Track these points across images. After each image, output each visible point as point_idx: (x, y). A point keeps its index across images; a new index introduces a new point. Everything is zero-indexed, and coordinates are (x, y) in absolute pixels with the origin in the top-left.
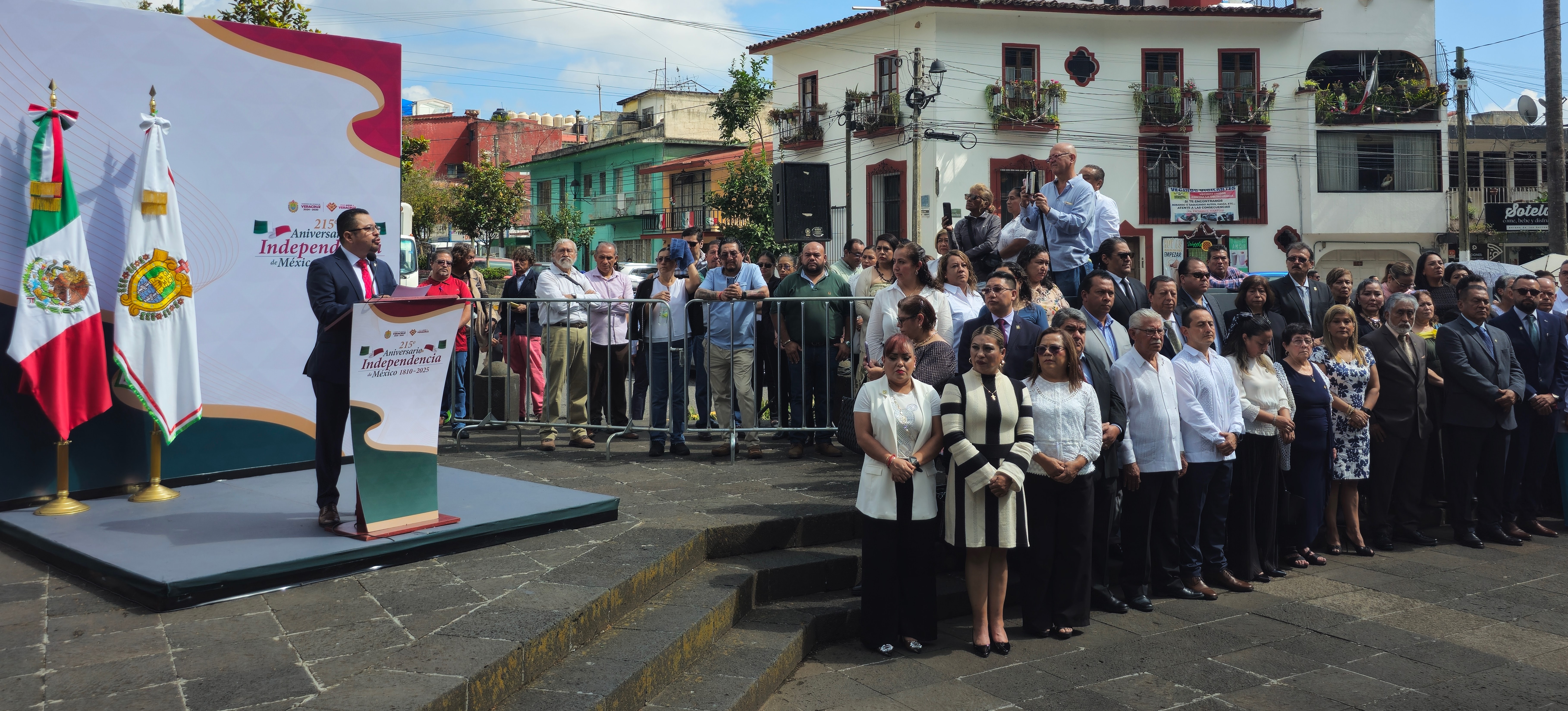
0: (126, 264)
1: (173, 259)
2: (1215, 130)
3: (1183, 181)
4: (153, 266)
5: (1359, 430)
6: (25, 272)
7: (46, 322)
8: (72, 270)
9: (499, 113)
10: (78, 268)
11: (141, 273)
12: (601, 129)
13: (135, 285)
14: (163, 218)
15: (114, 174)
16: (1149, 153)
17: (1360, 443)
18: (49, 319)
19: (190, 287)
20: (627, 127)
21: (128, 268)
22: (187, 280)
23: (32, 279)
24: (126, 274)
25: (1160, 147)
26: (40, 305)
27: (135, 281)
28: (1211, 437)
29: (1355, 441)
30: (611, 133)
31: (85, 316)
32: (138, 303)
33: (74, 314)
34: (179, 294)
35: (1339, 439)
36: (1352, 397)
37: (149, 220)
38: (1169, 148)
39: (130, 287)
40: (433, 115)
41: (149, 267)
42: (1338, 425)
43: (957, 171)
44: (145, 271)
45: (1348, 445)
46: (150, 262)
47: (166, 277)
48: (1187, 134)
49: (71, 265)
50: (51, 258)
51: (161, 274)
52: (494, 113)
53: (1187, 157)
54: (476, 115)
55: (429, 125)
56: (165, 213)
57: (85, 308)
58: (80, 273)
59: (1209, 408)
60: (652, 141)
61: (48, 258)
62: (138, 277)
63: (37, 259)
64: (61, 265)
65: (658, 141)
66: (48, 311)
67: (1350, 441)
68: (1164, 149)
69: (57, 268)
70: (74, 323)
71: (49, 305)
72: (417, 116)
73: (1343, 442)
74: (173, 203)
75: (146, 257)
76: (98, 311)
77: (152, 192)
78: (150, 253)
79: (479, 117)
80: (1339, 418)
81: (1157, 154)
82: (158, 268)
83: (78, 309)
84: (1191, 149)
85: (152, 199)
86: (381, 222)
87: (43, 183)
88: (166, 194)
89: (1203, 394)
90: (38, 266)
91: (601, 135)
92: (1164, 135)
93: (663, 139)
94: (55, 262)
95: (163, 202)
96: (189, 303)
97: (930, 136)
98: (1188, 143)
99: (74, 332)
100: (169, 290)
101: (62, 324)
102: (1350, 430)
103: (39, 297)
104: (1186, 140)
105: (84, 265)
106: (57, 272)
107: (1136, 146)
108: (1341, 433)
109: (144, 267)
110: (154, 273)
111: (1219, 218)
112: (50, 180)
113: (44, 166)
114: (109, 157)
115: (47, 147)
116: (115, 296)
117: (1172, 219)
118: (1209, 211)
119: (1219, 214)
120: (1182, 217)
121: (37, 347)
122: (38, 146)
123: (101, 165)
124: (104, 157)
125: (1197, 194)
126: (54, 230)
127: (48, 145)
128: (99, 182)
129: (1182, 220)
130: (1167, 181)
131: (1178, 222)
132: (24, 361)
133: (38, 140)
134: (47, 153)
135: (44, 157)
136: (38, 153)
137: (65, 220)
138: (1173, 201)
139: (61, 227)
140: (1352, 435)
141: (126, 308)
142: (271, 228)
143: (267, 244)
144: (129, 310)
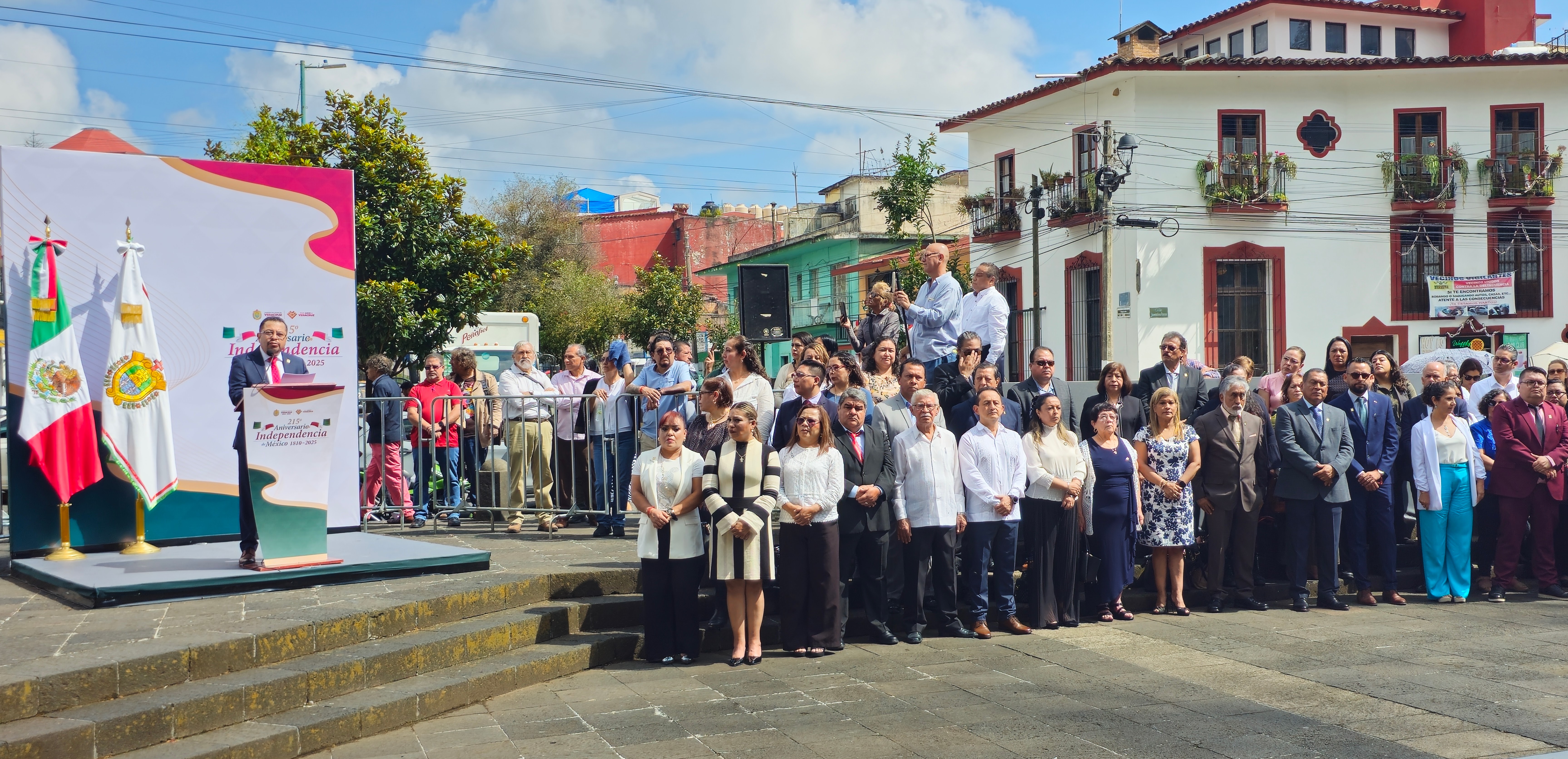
0: (110, 363)
1: (148, 359)
2: (1487, 205)
3: (1446, 268)
4: (132, 364)
5: (1175, 502)
6: (29, 370)
7: (48, 409)
8: (66, 368)
9: (709, 207)
10: (71, 367)
11: (123, 371)
12: (798, 223)
13: (117, 380)
14: (140, 326)
15: (101, 291)
16: (1404, 236)
17: (1179, 514)
18: (50, 407)
19: (164, 382)
20: (827, 220)
21: (111, 367)
22: (162, 377)
23: (35, 375)
24: (110, 372)
25: (1416, 228)
26: (42, 396)
27: (117, 377)
28: (986, 499)
29: (1172, 511)
30: (809, 227)
31: (78, 405)
32: (120, 395)
33: (69, 403)
34: (155, 388)
35: (1156, 510)
36: (1167, 471)
37: (128, 328)
38: (1428, 229)
39: (113, 382)
40: (639, 211)
41: (129, 366)
42: (1155, 497)
43: (1163, 263)
44: (126, 369)
45: (1165, 515)
46: (130, 362)
47: (144, 374)
48: (1450, 211)
49: (65, 364)
50: (50, 359)
51: (139, 372)
52: (703, 207)
53: (1451, 239)
54: (686, 210)
55: (630, 223)
56: (141, 322)
57: (78, 399)
58: (73, 370)
59: (990, 476)
60: (845, 236)
61: (47, 359)
62: (120, 374)
63: (39, 360)
64: (57, 364)
65: (853, 236)
66: (49, 401)
67: (1168, 511)
68: (1422, 229)
69: (55, 367)
70: (69, 410)
71: (49, 396)
72: (620, 213)
73: (1161, 512)
74: (148, 313)
75: (126, 357)
76: (89, 401)
77: (129, 305)
78: (130, 354)
79: (689, 212)
80: (1156, 490)
81: (1414, 235)
82: (136, 367)
83: (72, 399)
84: (1456, 230)
85: (129, 310)
87: (41, 299)
88: (141, 306)
89: (982, 462)
90: (39, 365)
91: (798, 230)
92: (1421, 214)
93: (858, 234)
94: (53, 362)
95: (139, 312)
96: (164, 396)
97: (1124, 223)
98: (1452, 223)
99: (70, 418)
100: (146, 385)
101: (60, 411)
103: (42, 389)
104: (1449, 219)
105: (76, 365)
106: (55, 370)
107: (1388, 228)
108: (1159, 504)
109: (125, 365)
110: (133, 371)
111: (1491, 311)
112: (47, 296)
113: (41, 285)
114: (97, 277)
115: (44, 270)
116: (102, 389)
117: (1432, 314)
118: (1478, 303)
119: (1491, 307)
120: (1444, 311)
121: (41, 429)
122: (36, 270)
123: (91, 283)
124: (93, 277)
125: (1463, 283)
126: (51, 336)
127: (44, 268)
128: (90, 298)
129: (1444, 315)
130: (1426, 268)
131: (1439, 318)
132: (31, 440)
133: (37, 265)
134: (44, 275)
135: (42, 278)
136: (36, 275)
137: (60, 329)
138: (1432, 292)
139: (57, 334)
140: (1169, 506)
141: (111, 399)
142: (238, 333)
143: (235, 347)
144: (114, 400)
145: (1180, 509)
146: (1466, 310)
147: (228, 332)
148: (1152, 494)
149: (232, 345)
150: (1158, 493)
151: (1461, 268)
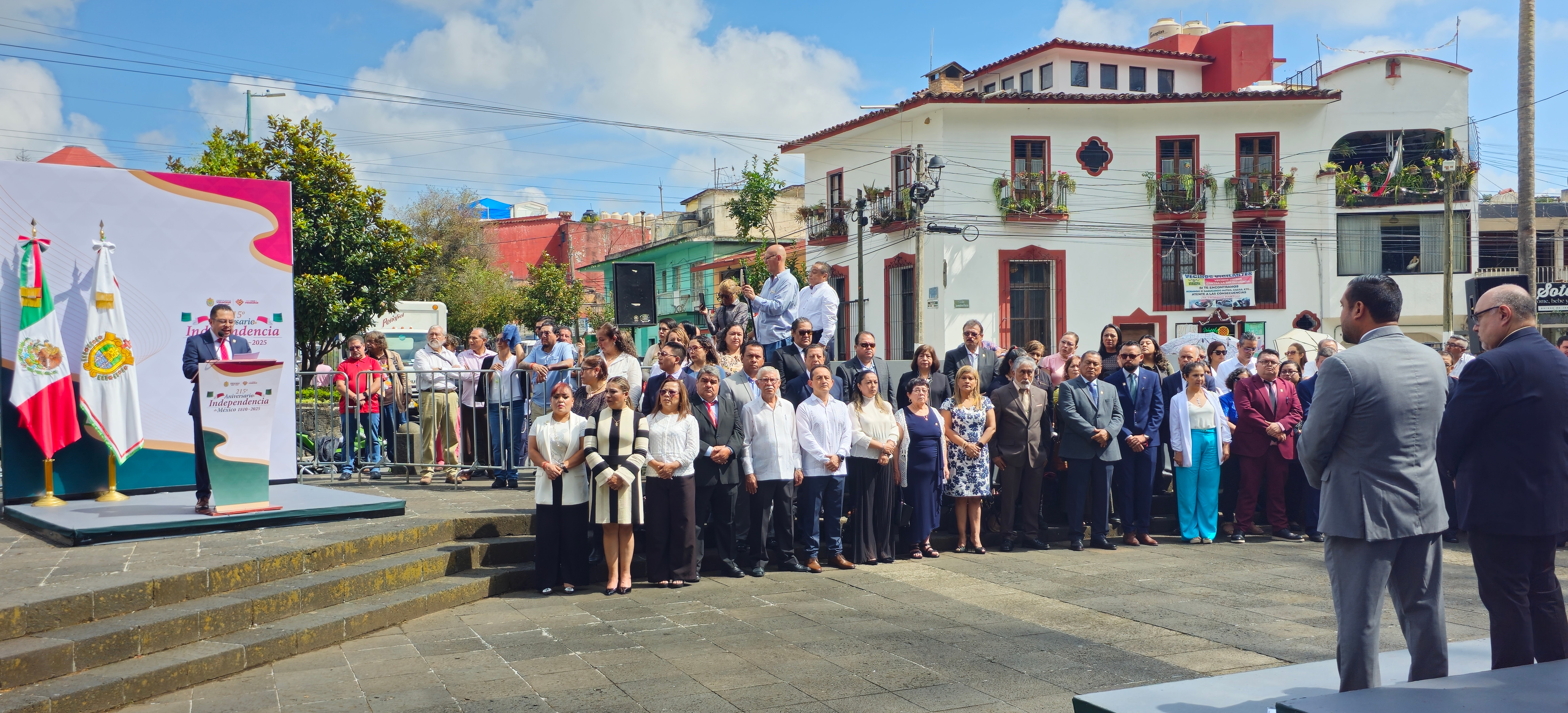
0: (86, 342)
1: (118, 339)
2: (1232, 216)
3: (1198, 268)
4: (105, 343)
5: (975, 459)
6: (19, 347)
7: (34, 381)
8: (50, 346)
9: (588, 215)
10: (54, 345)
11: (97, 349)
12: (663, 228)
13: (93, 356)
14: (111, 311)
15: (79, 281)
16: (1164, 241)
17: (978, 469)
18: (36, 378)
19: (132, 358)
20: (687, 225)
21: (88, 345)
22: (130, 353)
23: (24, 352)
24: (86, 349)
25: (1174, 235)
26: (29, 370)
27: (93, 354)
28: (819, 458)
29: (972, 468)
30: (672, 232)
31: (59, 377)
32: (95, 368)
33: (52, 376)
34: (124, 363)
35: (959, 467)
36: (968, 434)
37: (101, 313)
38: (1184, 235)
39: (89, 358)
40: (527, 218)
41: (102, 344)
42: (958, 456)
43: (965, 263)
44: (100, 347)
45: (967, 471)
46: (103, 341)
47: (115, 351)
48: (1202, 221)
49: (49, 343)
51: (111, 349)
52: (584, 215)
53: (1202, 244)
54: (570, 217)
55: (523, 228)
56: (112, 308)
57: (59, 372)
58: (56, 348)
59: (821, 438)
60: (702, 239)
61: (34, 338)
62: (95, 351)
63: (27, 339)
64: (43, 343)
65: (709, 239)
66: (35, 373)
67: (969, 468)
68: (1179, 236)
69: (40, 345)
70: (52, 382)
71: (35, 369)
72: (513, 219)
73: (963, 468)
74: (118, 301)
75: (100, 337)
76: (69, 374)
77: (102, 293)
78: (103, 335)
79: (572, 219)
80: (960, 450)
81: (1172, 241)
82: (108, 345)
83: (55, 372)
84: (1206, 236)
85: (102, 298)
86: (279, 313)
87: (29, 288)
88: (112, 294)
89: (816, 427)
90: (27, 344)
91: (664, 234)
92: (1179, 223)
93: (713, 237)
94: (38, 341)
95: (111, 299)
96: (132, 370)
97: (933, 229)
98: (1204, 231)
99: (53, 388)
100: (117, 360)
101: (44, 382)
102: (968, 459)
103: (29, 364)
104: (1201, 227)
105: (59, 343)
106: (40, 348)
107: (1151, 234)
108: (961, 462)
109: (99, 344)
110: (106, 348)
111: (1235, 304)
112: (34, 286)
113: (29, 277)
114: (76, 270)
115: (31, 264)
116: (80, 364)
117: (1187, 306)
118: (1224, 297)
119: (1235, 300)
120: (1197, 303)
121: (29, 397)
122: (24, 264)
123: (70, 275)
124: (72, 270)
125: (1212, 280)
126: (37, 319)
127: (31, 263)
128: (70, 287)
129: (1196, 307)
130: (1182, 268)
131: (1192, 309)
132: (20, 406)
133: (25, 260)
134: (31, 268)
135: (29, 271)
136: (25, 268)
137: (44, 313)
138: (1187, 287)
139: (42, 318)
140: (970, 463)
141: (88, 372)
142: (194, 317)
143: (191, 329)
144: (90, 373)
145: (979, 466)
146: (1214, 302)
147: (186, 317)
148: (956, 454)
149: (189, 327)
150: (960, 453)
151: (1210, 268)
